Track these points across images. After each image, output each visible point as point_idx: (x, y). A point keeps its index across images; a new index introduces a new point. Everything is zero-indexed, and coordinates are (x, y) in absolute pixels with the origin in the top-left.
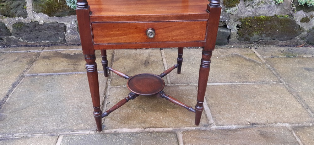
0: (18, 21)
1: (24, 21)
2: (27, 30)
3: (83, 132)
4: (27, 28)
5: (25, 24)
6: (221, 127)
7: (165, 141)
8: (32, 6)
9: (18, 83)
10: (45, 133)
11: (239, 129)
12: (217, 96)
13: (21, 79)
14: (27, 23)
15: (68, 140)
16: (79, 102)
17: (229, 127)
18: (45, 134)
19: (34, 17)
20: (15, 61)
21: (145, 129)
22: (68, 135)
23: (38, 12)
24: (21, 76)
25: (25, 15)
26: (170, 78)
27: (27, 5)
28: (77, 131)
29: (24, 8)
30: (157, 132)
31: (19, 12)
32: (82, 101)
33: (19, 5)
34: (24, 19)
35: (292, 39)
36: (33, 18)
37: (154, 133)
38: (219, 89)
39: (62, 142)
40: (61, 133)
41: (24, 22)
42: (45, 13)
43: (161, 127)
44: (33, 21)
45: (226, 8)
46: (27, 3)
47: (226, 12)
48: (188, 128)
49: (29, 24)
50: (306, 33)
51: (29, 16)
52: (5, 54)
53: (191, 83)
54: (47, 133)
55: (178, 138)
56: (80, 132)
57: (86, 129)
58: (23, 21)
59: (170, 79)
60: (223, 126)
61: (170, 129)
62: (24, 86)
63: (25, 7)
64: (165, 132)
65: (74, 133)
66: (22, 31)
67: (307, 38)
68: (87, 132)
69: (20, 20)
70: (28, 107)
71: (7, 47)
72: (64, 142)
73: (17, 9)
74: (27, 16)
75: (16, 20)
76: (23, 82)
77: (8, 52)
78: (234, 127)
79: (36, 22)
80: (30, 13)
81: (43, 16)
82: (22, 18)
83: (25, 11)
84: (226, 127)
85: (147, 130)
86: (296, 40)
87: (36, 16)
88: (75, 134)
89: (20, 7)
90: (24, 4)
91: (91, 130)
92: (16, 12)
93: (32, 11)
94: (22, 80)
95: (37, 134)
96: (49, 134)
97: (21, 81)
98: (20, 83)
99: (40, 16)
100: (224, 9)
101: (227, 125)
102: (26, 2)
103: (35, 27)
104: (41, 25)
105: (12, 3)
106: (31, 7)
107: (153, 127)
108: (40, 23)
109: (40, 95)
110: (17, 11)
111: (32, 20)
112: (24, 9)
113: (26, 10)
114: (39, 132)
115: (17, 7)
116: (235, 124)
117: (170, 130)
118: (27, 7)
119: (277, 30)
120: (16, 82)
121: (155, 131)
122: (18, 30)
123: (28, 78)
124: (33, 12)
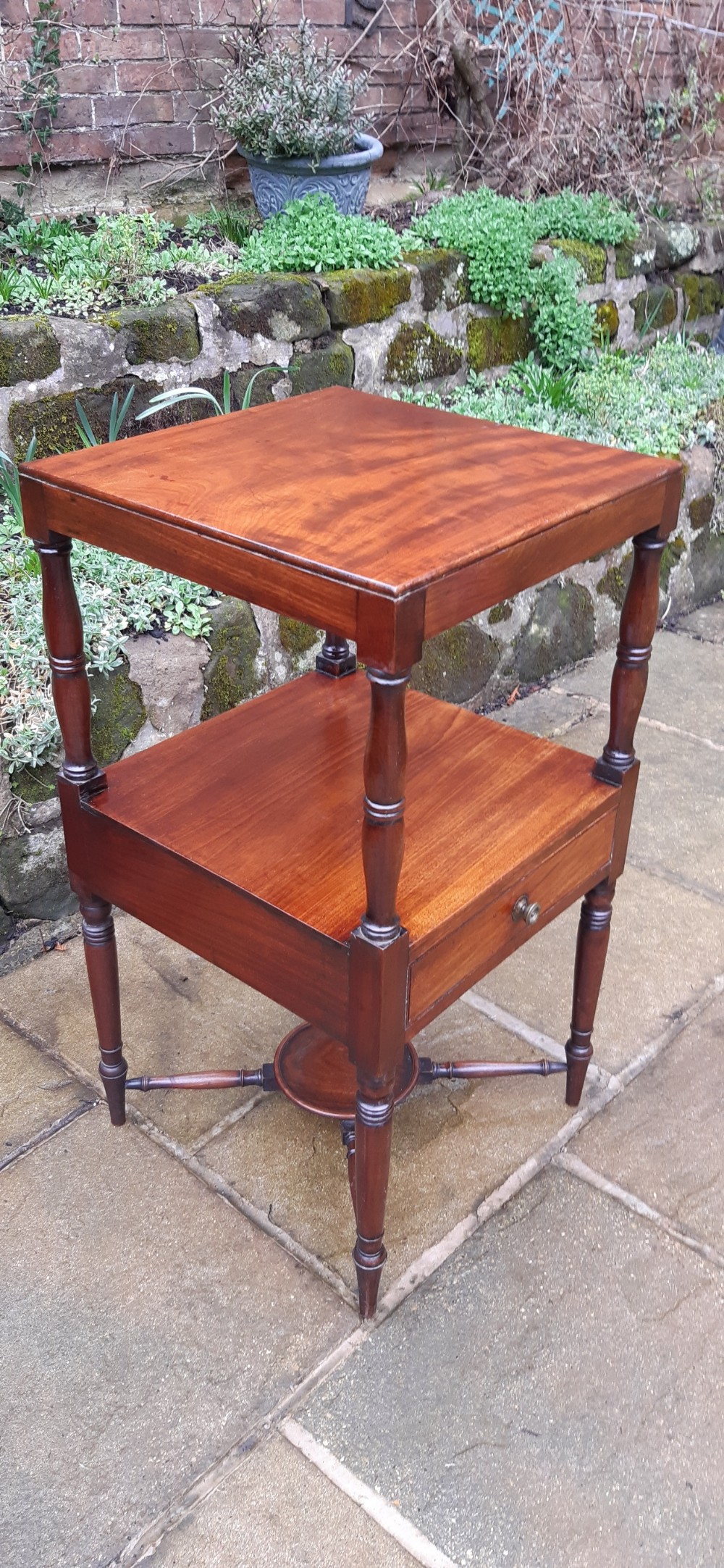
3: (330, 1357)
6: (626, 1070)
7: (565, 1205)
10: (219, 1460)
11: (663, 1050)
15: (329, 1415)
17: (641, 1058)
18: (224, 1462)
21: (475, 1210)
22: (302, 1404)
28: (312, 1369)
30: (516, 1196)
35: (484, 685)
37: (510, 1204)
39: (316, 1437)
40: (270, 1416)
43: (506, 1178)
45: (293, 654)
47: (297, 669)
48: (566, 1128)
50: (509, 651)
54: (227, 1455)
55: (580, 1175)
56: (323, 1364)
57: (333, 1341)
60: (627, 1065)
61: (531, 1164)
64: (530, 1181)
65: (306, 1381)
67: (519, 666)
68: (345, 1347)
72: (326, 1431)
78: (651, 1050)
84: (635, 1064)
85: (484, 1210)
86: (495, 684)
88: (315, 1381)
91: (349, 1331)
95: (198, 1482)
96: (234, 1452)
100: (289, 662)
101: (635, 1057)
107: (488, 1192)
114: (196, 1473)
116: (647, 1043)
117: (534, 1169)
119: (445, 674)
121: (507, 1198)
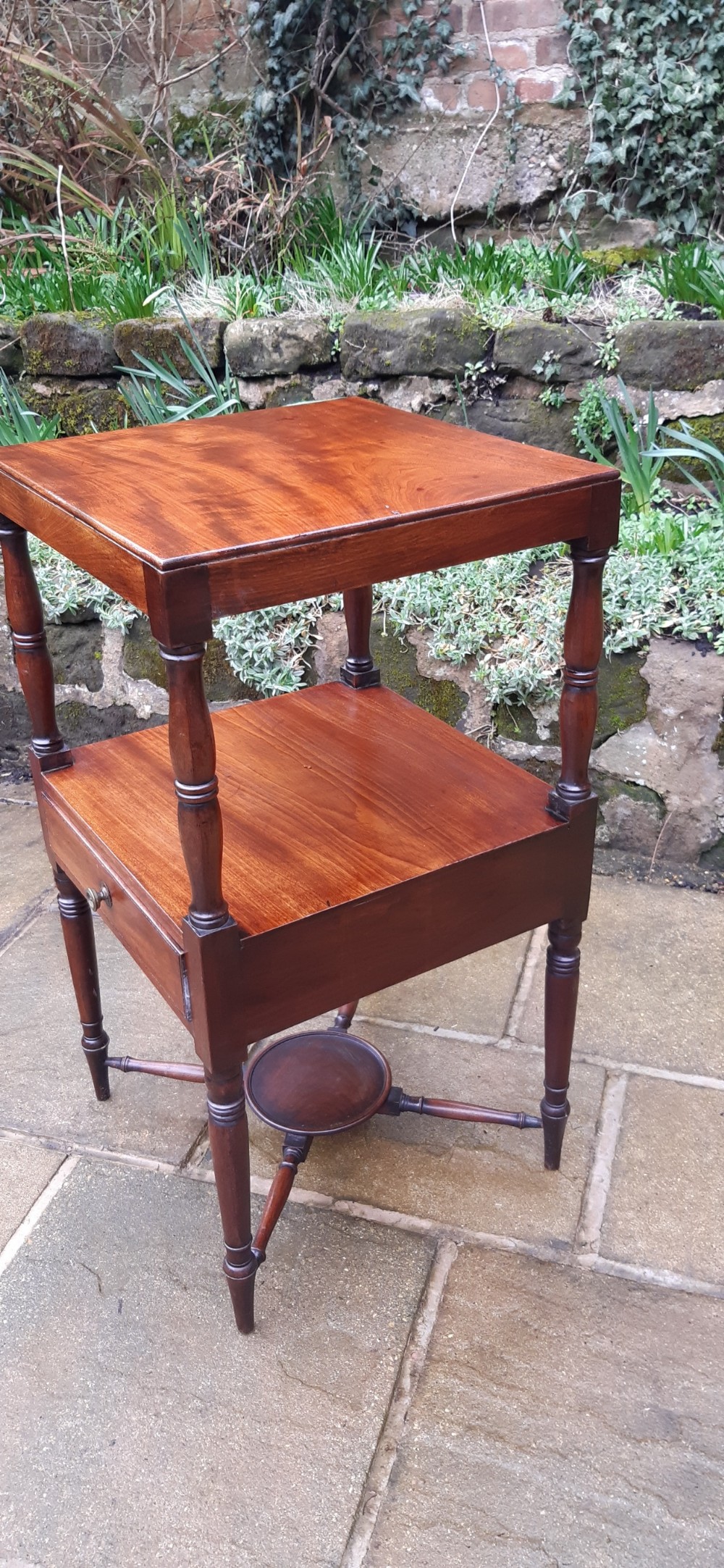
0: (72, 698)
1: (90, 698)
2: (96, 729)
3: (140, 1159)
4: (97, 725)
5: (93, 710)
6: (618, 1265)
7: (385, 1262)
8: (120, 654)
9: (16, 935)
10: (31, 1134)
11: (682, 1291)
12: (673, 1134)
13: (29, 921)
14: (100, 707)
15: (89, 1177)
16: (166, 1046)
17: (649, 1273)
18: (34, 1139)
19: (122, 689)
20: (30, 845)
21: (337, 1199)
22: (94, 1159)
23: (136, 677)
24: (31, 906)
25: (95, 683)
26: (524, 1012)
27: (105, 649)
28: (124, 1152)
29: (93, 658)
30: (375, 1224)
31: (77, 667)
32: (179, 1045)
33: (80, 645)
34: (90, 693)
36: (119, 692)
37: (362, 1223)
38: (696, 1107)
39: (70, 1177)
40: (76, 1146)
41: (90, 704)
42: (158, 681)
43: (395, 1210)
44: (119, 703)
46: (107, 641)
48: (493, 1236)
49: (103, 712)
51: (107, 685)
52: (10, 811)
53: (596, 1053)
54: (39, 1137)
55: (437, 1266)
56: (132, 1158)
57: (153, 1153)
58: (86, 701)
59: (522, 1019)
60: (626, 1263)
61: (425, 1224)
62: (28, 947)
63: (97, 655)
64: (401, 1230)
65: (114, 1154)
66: (82, 731)
68: (153, 1164)
69: (78, 693)
70: (16, 1030)
71: (26, 780)
72: (76, 1181)
73: (72, 656)
74: (101, 686)
75: (65, 694)
76: (29, 934)
77: (24, 802)
78: (670, 1279)
79: (127, 708)
80: (113, 676)
81: (152, 690)
82: (86, 690)
83: (95, 668)
84: (635, 1271)
85: (344, 1206)
87: (130, 687)
88: (117, 1159)
89: (85, 651)
90: (97, 642)
91: (166, 1160)
92: (68, 667)
93: (120, 668)
94: (30, 925)
95: (13, 1131)
96: (43, 1140)
97: (26, 930)
98: (21, 935)
99: (142, 689)
101: (644, 1265)
102: (103, 638)
103: (123, 723)
104: (142, 719)
105: (61, 636)
106: (117, 658)
107: (366, 1202)
108: (141, 714)
109: (64, 993)
110: (72, 662)
111: (115, 699)
112: (95, 662)
113: (100, 665)
114: (18, 1126)
115: (73, 652)
116: (676, 1271)
117: (422, 1228)
118: (104, 655)
120: (10, 928)
121: (369, 1218)
122: (69, 727)
123: (50, 922)
124: (121, 675)
